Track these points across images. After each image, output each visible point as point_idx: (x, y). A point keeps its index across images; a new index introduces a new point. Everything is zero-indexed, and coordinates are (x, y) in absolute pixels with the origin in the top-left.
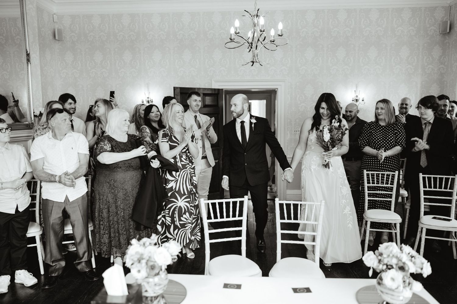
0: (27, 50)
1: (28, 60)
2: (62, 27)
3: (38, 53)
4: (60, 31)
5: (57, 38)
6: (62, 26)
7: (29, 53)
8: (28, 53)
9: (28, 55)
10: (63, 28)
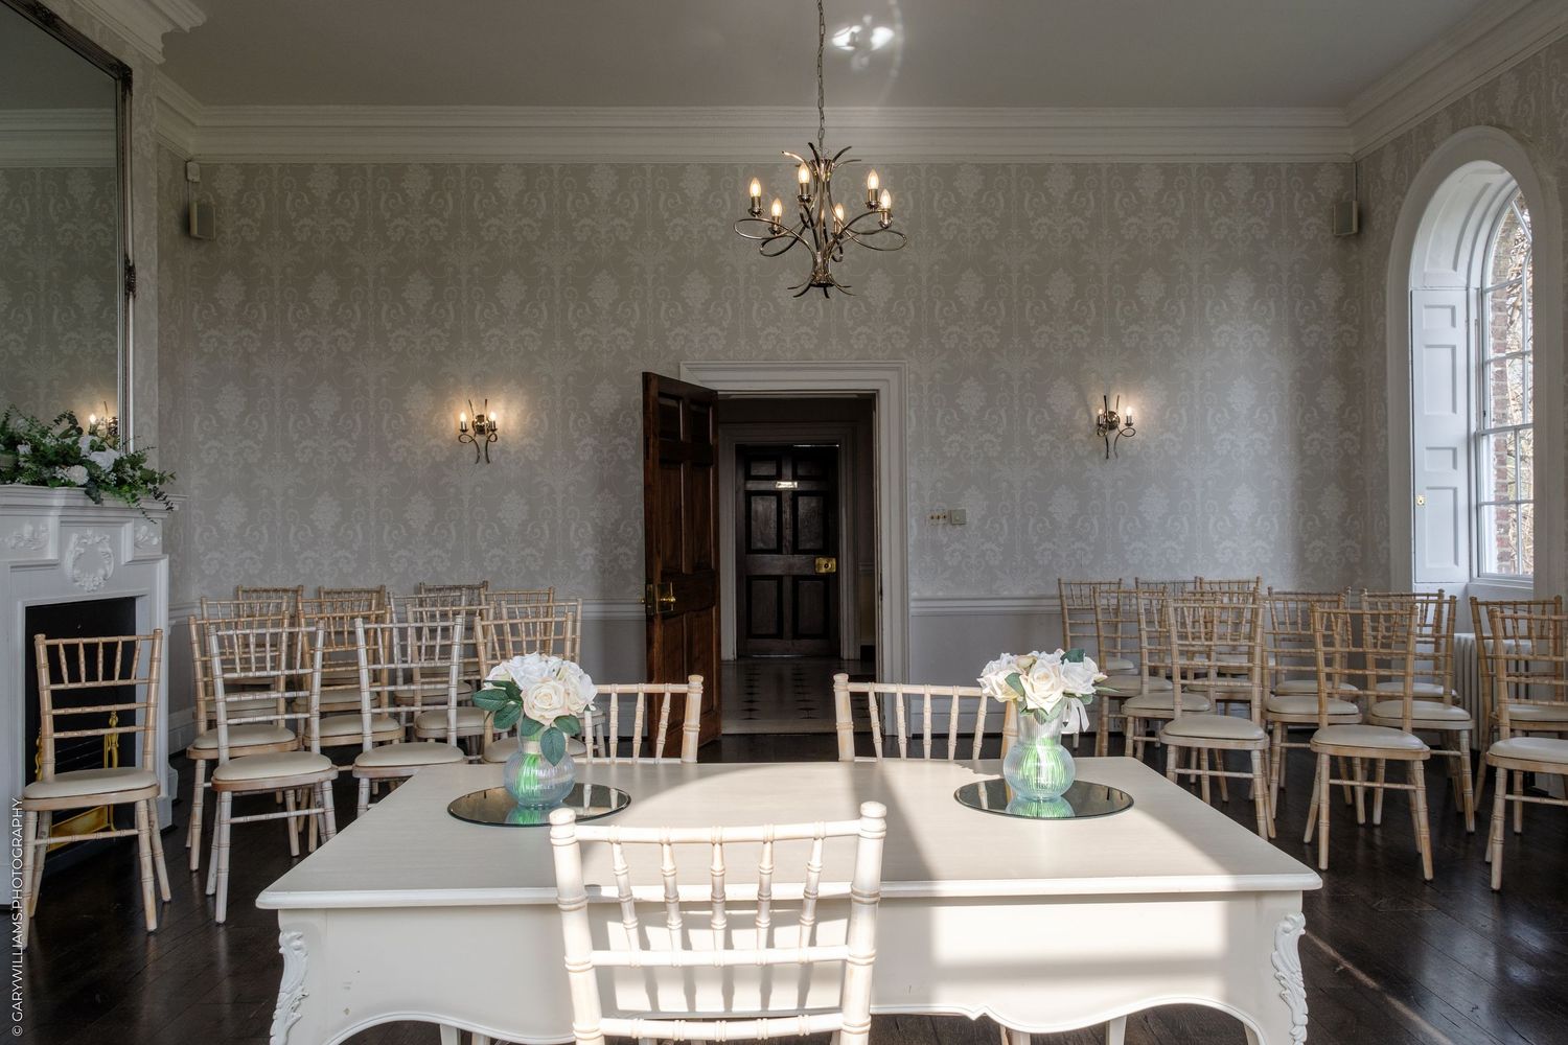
0: (126, 255)
1: (130, 287)
2: (212, 199)
3: (154, 268)
4: (205, 212)
5: (195, 231)
6: (211, 196)
7: (134, 266)
8: (131, 264)
9: (130, 270)
10: (214, 203)
